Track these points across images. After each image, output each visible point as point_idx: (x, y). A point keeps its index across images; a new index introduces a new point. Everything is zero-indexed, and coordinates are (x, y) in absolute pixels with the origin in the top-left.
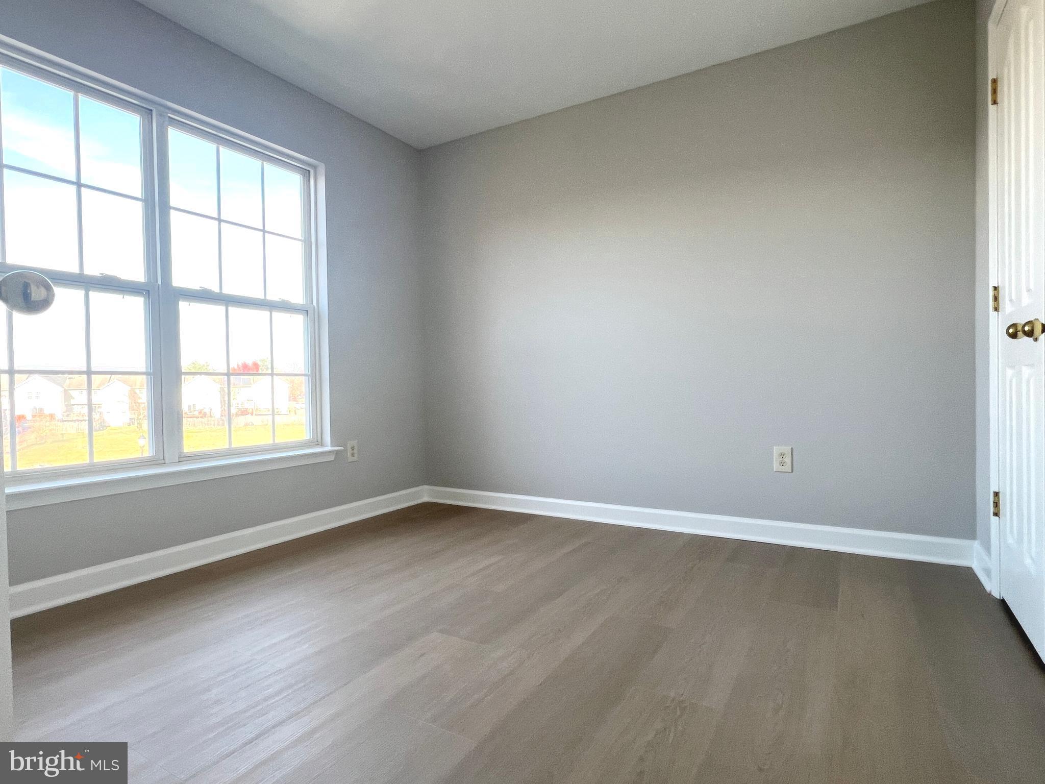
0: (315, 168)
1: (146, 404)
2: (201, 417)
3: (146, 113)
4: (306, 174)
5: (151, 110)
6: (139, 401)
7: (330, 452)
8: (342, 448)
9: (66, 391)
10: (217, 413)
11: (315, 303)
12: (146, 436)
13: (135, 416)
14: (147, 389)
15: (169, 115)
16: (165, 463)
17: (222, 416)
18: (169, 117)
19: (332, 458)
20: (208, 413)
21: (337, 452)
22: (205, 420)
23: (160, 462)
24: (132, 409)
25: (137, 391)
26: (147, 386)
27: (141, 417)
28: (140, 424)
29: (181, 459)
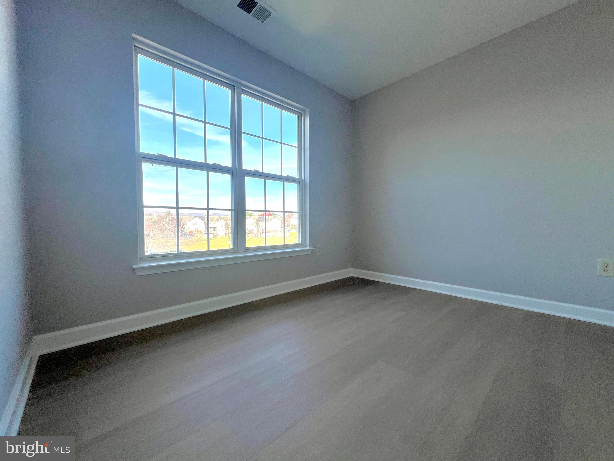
0: (304, 111)
1: (231, 228)
2: (250, 233)
3: (232, 87)
4: (300, 115)
5: (234, 86)
6: (229, 227)
7: (310, 250)
8: (315, 248)
9: (205, 222)
10: (255, 231)
11: (303, 178)
12: (231, 240)
13: (227, 232)
14: (232, 222)
15: (242, 88)
16: (238, 252)
17: (257, 233)
18: (242, 89)
19: (309, 253)
20: (252, 232)
21: (312, 250)
22: (251, 234)
23: (236, 251)
24: (226, 229)
25: (228, 223)
26: (232, 221)
27: (229, 233)
28: (229, 235)
29: (245, 250)
